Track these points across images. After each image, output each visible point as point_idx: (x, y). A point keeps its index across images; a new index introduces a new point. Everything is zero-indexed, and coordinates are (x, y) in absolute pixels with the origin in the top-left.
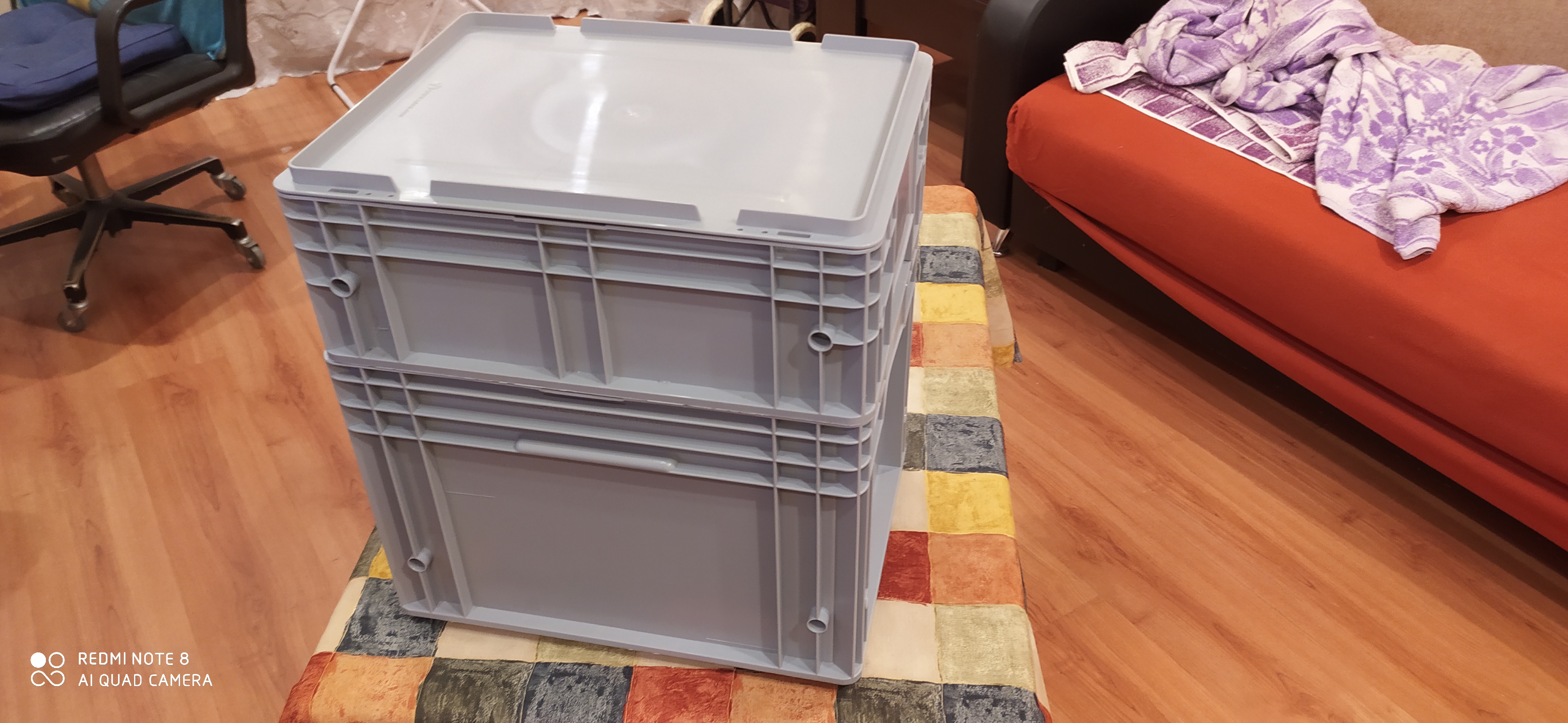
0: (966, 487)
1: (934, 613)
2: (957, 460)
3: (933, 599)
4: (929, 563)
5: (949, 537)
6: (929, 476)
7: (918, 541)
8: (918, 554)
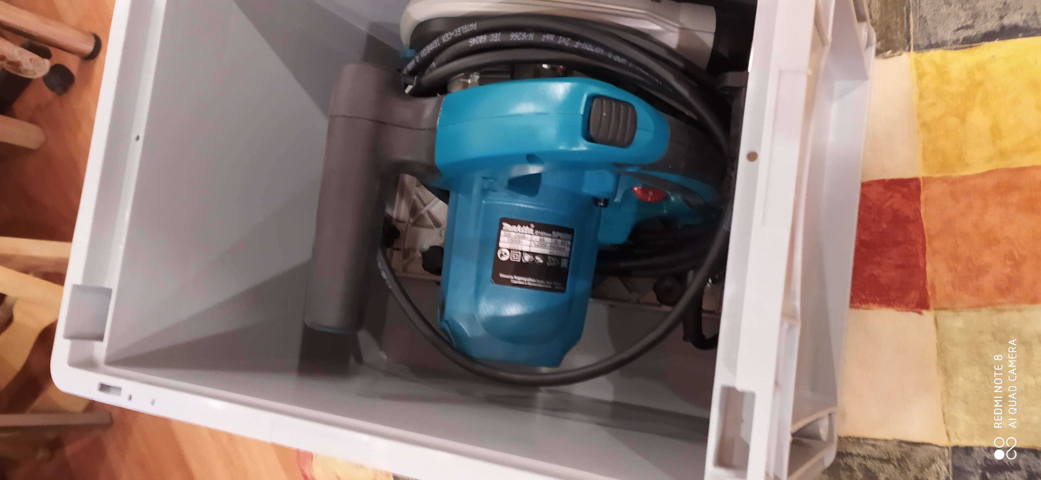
0: (979, 76)
1: (933, 327)
3: (931, 302)
4: (924, 236)
5: (952, 182)
6: (917, 63)
7: (904, 196)
8: (907, 220)
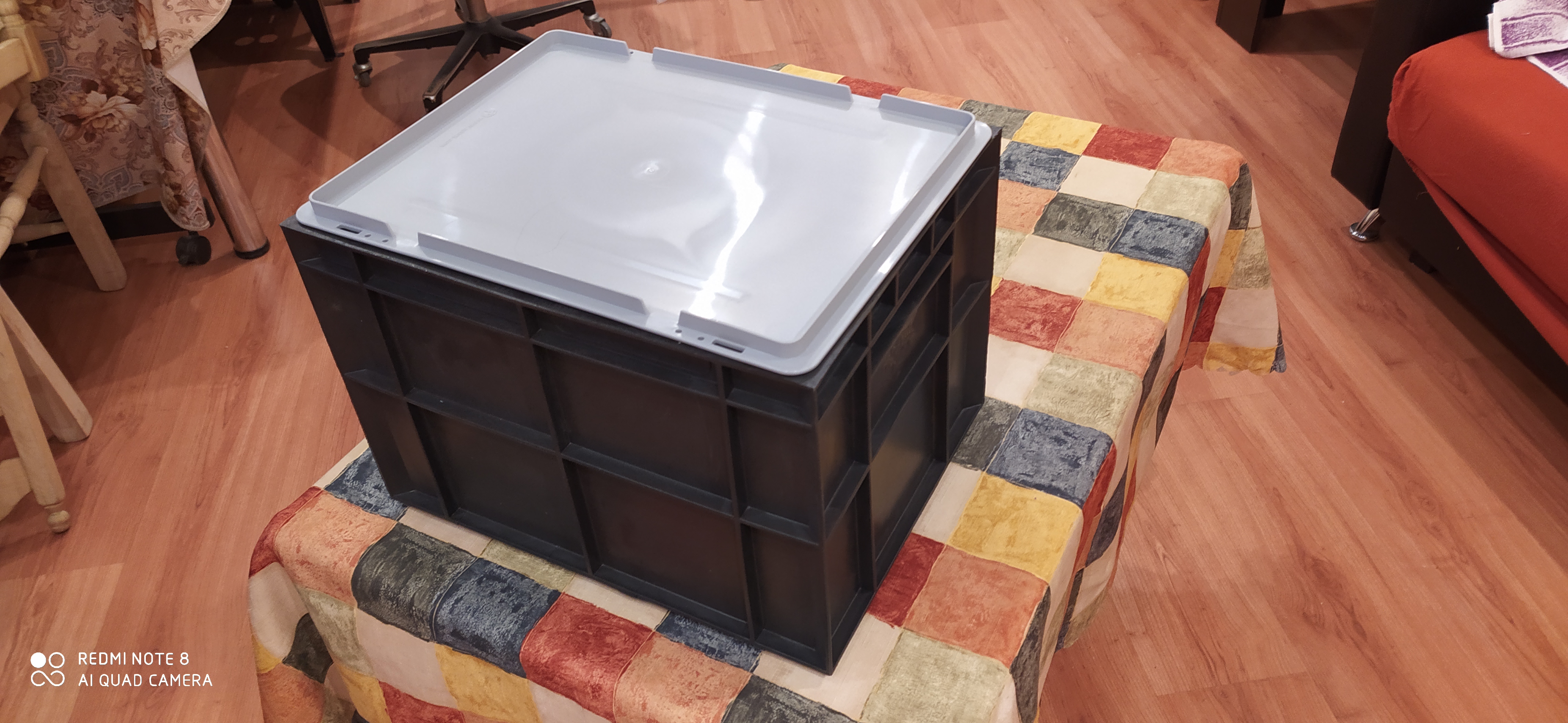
0: (1018, 505)
1: (896, 639)
2: (1027, 470)
3: (905, 623)
4: (926, 580)
5: (965, 557)
6: (984, 479)
7: (927, 551)
8: (920, 566)
